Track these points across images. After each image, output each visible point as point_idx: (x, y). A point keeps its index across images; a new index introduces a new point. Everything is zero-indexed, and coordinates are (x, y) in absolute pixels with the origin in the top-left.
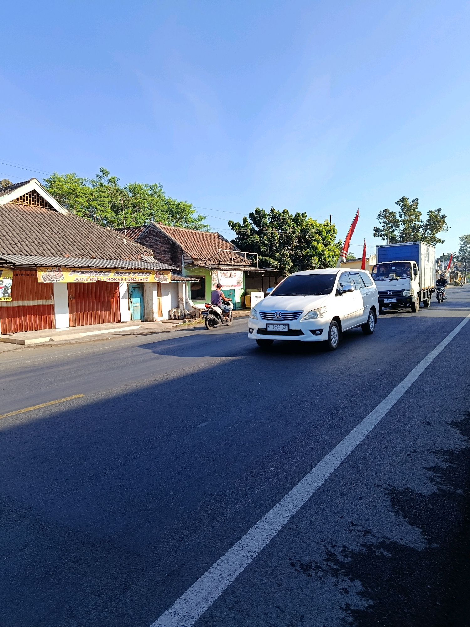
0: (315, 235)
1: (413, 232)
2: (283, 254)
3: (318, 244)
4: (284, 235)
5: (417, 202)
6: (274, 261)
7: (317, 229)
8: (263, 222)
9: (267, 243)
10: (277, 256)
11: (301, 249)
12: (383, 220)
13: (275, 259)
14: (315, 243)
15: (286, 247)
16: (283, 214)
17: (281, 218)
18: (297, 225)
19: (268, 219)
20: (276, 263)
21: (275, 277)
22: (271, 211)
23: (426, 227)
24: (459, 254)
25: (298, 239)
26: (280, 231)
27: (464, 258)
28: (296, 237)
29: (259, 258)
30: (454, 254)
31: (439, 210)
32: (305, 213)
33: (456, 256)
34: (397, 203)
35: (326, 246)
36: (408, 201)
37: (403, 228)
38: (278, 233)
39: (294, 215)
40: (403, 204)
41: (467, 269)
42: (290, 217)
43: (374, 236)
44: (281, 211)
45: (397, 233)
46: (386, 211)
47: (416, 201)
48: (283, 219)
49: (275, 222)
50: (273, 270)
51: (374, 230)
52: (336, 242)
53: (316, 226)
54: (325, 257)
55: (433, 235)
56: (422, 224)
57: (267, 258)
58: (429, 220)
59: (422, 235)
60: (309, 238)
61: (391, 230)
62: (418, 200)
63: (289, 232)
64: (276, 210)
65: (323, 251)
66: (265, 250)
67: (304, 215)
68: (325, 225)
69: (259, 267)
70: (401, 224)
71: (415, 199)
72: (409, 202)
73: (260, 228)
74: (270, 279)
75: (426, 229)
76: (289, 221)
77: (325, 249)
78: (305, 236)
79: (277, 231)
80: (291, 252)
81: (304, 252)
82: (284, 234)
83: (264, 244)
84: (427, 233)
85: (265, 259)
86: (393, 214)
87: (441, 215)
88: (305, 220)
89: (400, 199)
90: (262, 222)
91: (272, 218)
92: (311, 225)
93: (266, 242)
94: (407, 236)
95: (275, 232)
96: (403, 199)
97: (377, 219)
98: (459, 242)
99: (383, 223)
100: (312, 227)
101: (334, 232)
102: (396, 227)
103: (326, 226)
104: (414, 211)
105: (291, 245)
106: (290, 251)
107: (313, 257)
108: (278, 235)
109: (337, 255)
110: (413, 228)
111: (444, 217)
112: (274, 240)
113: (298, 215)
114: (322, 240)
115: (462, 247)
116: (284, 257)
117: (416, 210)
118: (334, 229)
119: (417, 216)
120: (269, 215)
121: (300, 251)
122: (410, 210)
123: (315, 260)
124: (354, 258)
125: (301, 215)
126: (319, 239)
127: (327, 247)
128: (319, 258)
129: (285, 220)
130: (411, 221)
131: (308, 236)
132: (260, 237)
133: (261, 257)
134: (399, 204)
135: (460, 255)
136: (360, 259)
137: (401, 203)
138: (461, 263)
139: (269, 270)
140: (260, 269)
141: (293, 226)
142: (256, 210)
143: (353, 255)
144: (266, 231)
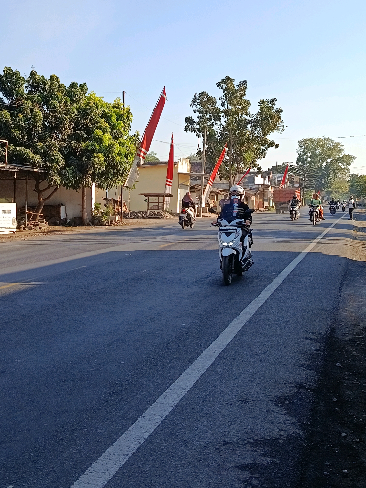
0: (100, 119)
1: (238, 129)
2: (49, 145)
3: (104, 134)
4: (52, 116)
5: (245, 85)
6: (33, 155)
7: (103, 111)
8: (17, 90)
9: (24, 125)
10: (39, 147)
11: (78, 139)
12: (199, 107)
13: (36, 152)
14: (99, 133)
15: (54, 135)
16: (49, 82)
17: (47, 88)
18: (73, 102)
19: (26, 87)
20: (37, 158)
21: (35, 181)
22: (31, 74)
23: (256, 123)
24: (296, 165)
25: (73, 124)
26: (45, 108)
27: (303, 170)
28: (71, 120)
29: (9, 148)
30: (291, 164)
31: (273, 101)
32: (85, 85)
33: (293, 167)
34: (219, 84)
35: (115, 138)
36: (234, 83)
37: (225, 122)
38: (41, 110)
39: (68, 86)
40: (226, 86)
41: (306, 186)
42: (61, 87)
43: (186, 130)
44: (47, 77)
45: (217, 129)
46: (203, 94)
47: (243, 85)
48: (50, 91)
49: (38, 93)
50: (32, 170)
51: (186, 121)
52: (132, 133)
53: (102, 107)
54: (114, 155)
55: (264, 135)
56: (251, 119)
57: (23, 149)
58: (259, 114)
59: (251, 133)
60: (90, 125)
61: (209, 123)
62: (246, 83)
63: (60, 112)
64: (40, 74)
65: (111, 146)
66: (20, 136)
67: (83, 87)
68: (114, 107)
69: (10, 162)
70: (223, 116)
71: (243, 82)
72: (235, 86)
73: (12, 99)
74: (27, 183)
75: (256, 126)
76: (59, 94)
77: (114, 142)
78: (84, 119)
79: (41, 107)
80: (62, 142)
81: (83, 145)
82: (51, 113)
83: (19, 127)
84: (256, 132)
85: (20, 151)
86: (212, 101)
87: (276, 107)
88: (85, 95)
89: (223, 80)
90: (15, 90)
91: (33, 86)
92: (94, 103)
93: (21, 123)
94: (231, 133)
95: (37, 109)
96: (227, 80)
97: (191, 105)
98: (298, 147)
99: (198, 111)
100: (95, 107)
101: (128, 118)
102: (215, 120)
103: (117, 108)
104: (241, 98)
105: (62, 133)
106: (60, 141)
107: (97, 153)
108: (42, 115)
109: (132, 154)
110: (238, 123)
111: (279, 111)
112: (35, 122)
113: (73, 85)
114: (110, 128)
115: (300, 155)
116: (51, 150)
117: (244, 98)
118: (129, 113)
119: (244, 107)
120: (27, 81)
121: (76, 143)
122: (236, 98)
123: (98, 158)
124: (157, 161)
125: (78, 86)
126: (106, 127)
127: (117, 140)
128: (105, 156)
129: (53, 91)
130: (237, 113)
131: (88, 121)
132: (12, 115)
133: (13, 147)
134: (221, 86)
135: (298, 166)
136: (165, 163)
137: (224, 85)
138: (299, 177)
139: (26, 169)
140: (11, 167)
141: (66, 102)
142: (6, 70)
143: (155, 156)
144: (23, 105)
